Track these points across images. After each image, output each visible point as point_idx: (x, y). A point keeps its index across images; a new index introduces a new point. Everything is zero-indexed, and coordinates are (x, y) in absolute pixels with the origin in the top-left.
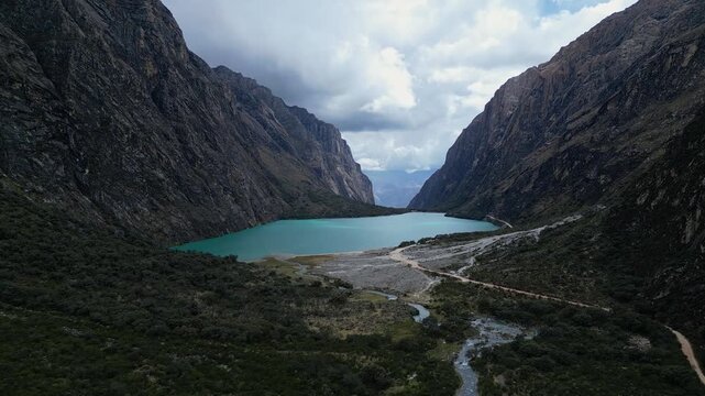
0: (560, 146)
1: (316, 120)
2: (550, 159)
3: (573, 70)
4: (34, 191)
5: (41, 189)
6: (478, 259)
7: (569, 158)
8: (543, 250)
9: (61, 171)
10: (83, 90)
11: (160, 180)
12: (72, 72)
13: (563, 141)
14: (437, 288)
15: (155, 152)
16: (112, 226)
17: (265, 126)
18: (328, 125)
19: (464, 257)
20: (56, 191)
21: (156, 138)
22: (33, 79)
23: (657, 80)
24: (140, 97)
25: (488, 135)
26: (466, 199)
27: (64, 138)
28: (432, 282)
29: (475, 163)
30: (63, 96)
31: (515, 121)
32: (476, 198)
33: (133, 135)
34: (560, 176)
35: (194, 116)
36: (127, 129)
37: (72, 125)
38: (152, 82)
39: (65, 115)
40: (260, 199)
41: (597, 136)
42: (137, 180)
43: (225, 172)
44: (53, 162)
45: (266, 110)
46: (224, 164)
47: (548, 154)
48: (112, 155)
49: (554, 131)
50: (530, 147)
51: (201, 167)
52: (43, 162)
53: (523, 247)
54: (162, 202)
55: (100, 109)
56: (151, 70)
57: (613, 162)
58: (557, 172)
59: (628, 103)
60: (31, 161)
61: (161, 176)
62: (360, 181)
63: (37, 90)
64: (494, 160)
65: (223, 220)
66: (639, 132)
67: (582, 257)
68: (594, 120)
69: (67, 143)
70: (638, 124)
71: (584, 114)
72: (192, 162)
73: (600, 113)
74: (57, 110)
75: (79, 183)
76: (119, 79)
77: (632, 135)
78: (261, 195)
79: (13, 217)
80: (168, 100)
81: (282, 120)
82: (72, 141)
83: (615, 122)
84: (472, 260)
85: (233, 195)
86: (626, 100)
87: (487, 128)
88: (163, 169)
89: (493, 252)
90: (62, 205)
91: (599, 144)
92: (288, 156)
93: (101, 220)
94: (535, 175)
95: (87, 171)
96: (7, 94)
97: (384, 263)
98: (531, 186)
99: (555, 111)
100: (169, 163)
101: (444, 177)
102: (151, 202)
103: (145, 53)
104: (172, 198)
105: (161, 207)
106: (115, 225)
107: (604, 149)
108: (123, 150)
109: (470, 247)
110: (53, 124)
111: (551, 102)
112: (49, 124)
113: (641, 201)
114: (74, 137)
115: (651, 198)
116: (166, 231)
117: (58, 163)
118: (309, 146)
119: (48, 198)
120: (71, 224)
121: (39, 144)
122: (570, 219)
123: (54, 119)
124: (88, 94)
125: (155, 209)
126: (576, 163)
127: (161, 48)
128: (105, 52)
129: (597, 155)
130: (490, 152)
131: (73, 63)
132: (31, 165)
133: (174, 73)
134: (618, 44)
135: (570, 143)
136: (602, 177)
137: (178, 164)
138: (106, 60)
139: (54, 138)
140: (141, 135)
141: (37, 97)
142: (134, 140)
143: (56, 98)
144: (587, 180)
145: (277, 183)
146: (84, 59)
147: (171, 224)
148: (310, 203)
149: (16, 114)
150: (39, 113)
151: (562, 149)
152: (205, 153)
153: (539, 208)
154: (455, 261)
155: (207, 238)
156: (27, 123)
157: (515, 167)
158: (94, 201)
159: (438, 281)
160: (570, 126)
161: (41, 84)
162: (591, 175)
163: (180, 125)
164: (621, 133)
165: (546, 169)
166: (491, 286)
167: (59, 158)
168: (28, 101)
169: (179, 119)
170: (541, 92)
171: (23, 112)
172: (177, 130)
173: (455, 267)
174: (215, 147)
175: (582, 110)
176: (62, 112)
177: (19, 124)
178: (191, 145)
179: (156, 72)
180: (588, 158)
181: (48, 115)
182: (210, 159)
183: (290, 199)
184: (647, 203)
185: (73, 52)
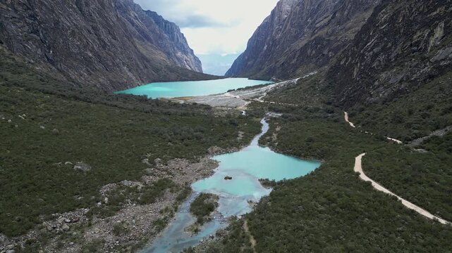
0: (312, 36)
1: (163, 20)
2: (306, 45)
5: (32, 61)
6: (267, 93)
7: (315, 43)
8: (298, 87)
9: (39, 52)
11: (90, 58)
13: (313, 34)
14: (249, 104)
15: (85, 41)
17: (133, 24)
18: (171, 23)
19: (261, 93)
20: (40, 63)
21: (85, 33)
24: (72, 7)
25: (272, 31)
26: (260, 69)
27: (36, 32)
28: (247, 103)
29: (265, 48)
30: (32, 7)
31: (288, 22)
32: (266, 68)
33: (73, 31)
34: (310, 54)
35: (100, 19)
36: (69, 27)
37: (39, 25)
39: (35, 19)
40: (141, 70)
41: (330, 31)
42: (79, 57)
43: (122, 54)
44: (35, 47)
45: (132, 14)
47: (305, 42)
48: (63, 43)
49: (309, 28)
50: (296, 38)
51: (109, 50)
52: (30, 46)
53: (289, 87)
54: (93, 70)
55: (53, 15)
57: (335, 45)
58: (309, 51)
59: (346, 13)
60: (24, 46)
61: (90, 55)
62: (193, 60)
64: (276, 45)
65: (125, 80)
66: (350, 29)
67: (315, 89)
68: (330, 21)
69: (39, 36)
70: (349, 24)
71: (325, 18)
72: (104, 47)
73: (332, 18)
74: (31, 17)
75: (48, 59)
77: (346, 30)
78: (142, 67)
80: (85, 9)
81: (142, 20)
82: (41, 34)
83: (339, 23)
84: (265, 94)
85: (128, 67)
86: (345, 11)
87: (272, 25)
88: (91, 51)
89: (275, 90)
90: (45, 70)
91: (330, 36)
92: (150, 44)
93: (65, 79)
94: (298, 54)
95: (51, 52)
96: (5, 7)
97: (222, 97)
98: (295, 60)
99: (311, 16)
100: (93, 48)
101: (246, 57)
102: (88, 70)
104: (97, 68)
105: (93, 73)
106: (73, 82)
107: (332, 38)
108: (69, 40)
109: (263, 89)
110: (30, 24)
111: (308, 11)
112: (28, 24)
113: (342, 63)
114: (42, 32)
115: (346, 61)
117: (37, 47)
118: (161, 37)
119: (37, 66)
121: (26, 36)
122: (312, 74)
123: (31, 21)
124: (45, 5)
125: (90, 74)
126: (319, 46)
129: (329, 41)
130: (274, 41)
135: (316, 35)
136: (330, 53)
137: (98, 48)
139: (31, 32)
140: (76, 30)
141: (20, 8)
142: (73, 34)
144: (323, 55)
145: (148, 61)
147: (100, 82)
148: (169, 73)
149: (11, 19)
150: (22, 18)
151: (313, 38)
152: (110, 42)
153: (299, 71)
154: (257, 94)
156: (18, 24)
157: (288, 49)
158: (58, 69)
159: (250, 102)
160: (318, 25)
162: (325, 52)
163: (94, 25)
164: (341, 29)
165: (303, 50)
166: (274, 103)
167: (37, 44)
168: (16, 11)
169: (93, 20)
170: (303, 5)
171: (15, 18)
172: (93, 28)
173: (258, 97)
174: (115, 39)
175: (325, 16)
176: (33, 17)
177: (14, 25)
178: (102, 37)
180: (325, 43)
181: (27, 20)
182: (113, 45)
183: (157, 70)
184: (345, 64)
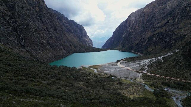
0: (153, 32)
1: (77, 24)
2: (152, 36)
3: (153, 10)
4: (10, 48)
5: (11, 47)
7: (158, 35)
9: (16, 41)
10: (20, 16)
12: (17, 10)
15: (42, 34)
16: (33, 58)
18: (80, 25)
20: (16, 48)
21: (42, 30)
22: (6, 12)
23: (184, 14)
24: (36, 18)
27: (16, 31)
30: (15, 17)
33: (36, 30)
34: (155, 41)
35: (50, 24)
36: (34, 28)
37: (18, 27)
38: (38, 13)
41: (167, 29)
42: (38, 43)
43: (60, 40)
44: (14, 39)
45: (64, 21)
46: (60, 37)
48: (30, 36)
51: (54, 39)
52: (11, 38)
53: (159, 63)
54: (45, 50)
55: (26, 22)
56: (38, 9)
59: (176, 20)
61: (44, 42)
62: (89, 41)
63: (7, 16)
64: (131, 35)
65: (61, 54)
69: (17, 32)
70: (181, 26)
72: (51, 37)
73: (167, 23)
74: (13, 22)
75: (21, 45)
76: (30, 12)
77: (179, 29)
78: (69, 46)
79: (7, 57)
80: (43, 18)
82: (18, 32)
83: (173, 25)
85: (63, 47)
86: (175, 19)
88: (45, 40)
90: (18, 52)
91: (168, 32)
92: (72, 34)
93: (29, 56)
95: (23, 41)
97: (119, 68)
98: (146, 43)
99: (148, 22)
100: (46, 38)
101: (113, 40)
102: (42, 50)
103: (36, 4)
104: (48, 48)
105: (45, 51)
106: (34, 57)
107: (170, 33)
108: (33, 34)
110: (12, 26)
111: (147, 19)
112: (11, 26)
114: (19, 30)
116: (48, 58)
117: (15, 39)
118: (76, 31)
119: (14, 50)
120: (23, 58)
121: (9, 33)
122: (169, 54)
124: (22, 17)
125: (43, 52)
126: (161, 37)
127: (40, 3)
128: (25, 4)
129: (168, 35)
130: (129, 33)
131: (17, 7)
132: (8, 39)
133: (44, 10)
134: (165, 3)
136: (171, 41)
137: (48, 38)
138: (26, 6)
139: (13, 31)
140: (38, 29)
141: (7, 18)
142: (36, 31)
143: (13, 18)
144: (165, 42)
145: (71, 42)
146: (20, 6)
147: (49, 56)
149: (1, 23)
150: (8, 23)
152: (55, 35)
154: (141, 67)
155: (58, 60)
156: (5, 27)
158: (26, 50)
159: (141, 74)
160: (156, 26)
161: (8, 14)
162: (167, 40)
163: (47, 26)
164: (175, 29)
165: (150, 38)
166: (159, 76)
167: (15, 37)
168: (5, 19)
169: (47, 24)
171: (4, 23)
172: (47, 28)
174: (57, 33)
176: (15, 22)
177: (3, 27)
178: (51, 32)
179: (39, 10)
180: (165, 36)
181: (11, 24)
182: (56, 36)
183: (76, 47)
185: (16, 4)
